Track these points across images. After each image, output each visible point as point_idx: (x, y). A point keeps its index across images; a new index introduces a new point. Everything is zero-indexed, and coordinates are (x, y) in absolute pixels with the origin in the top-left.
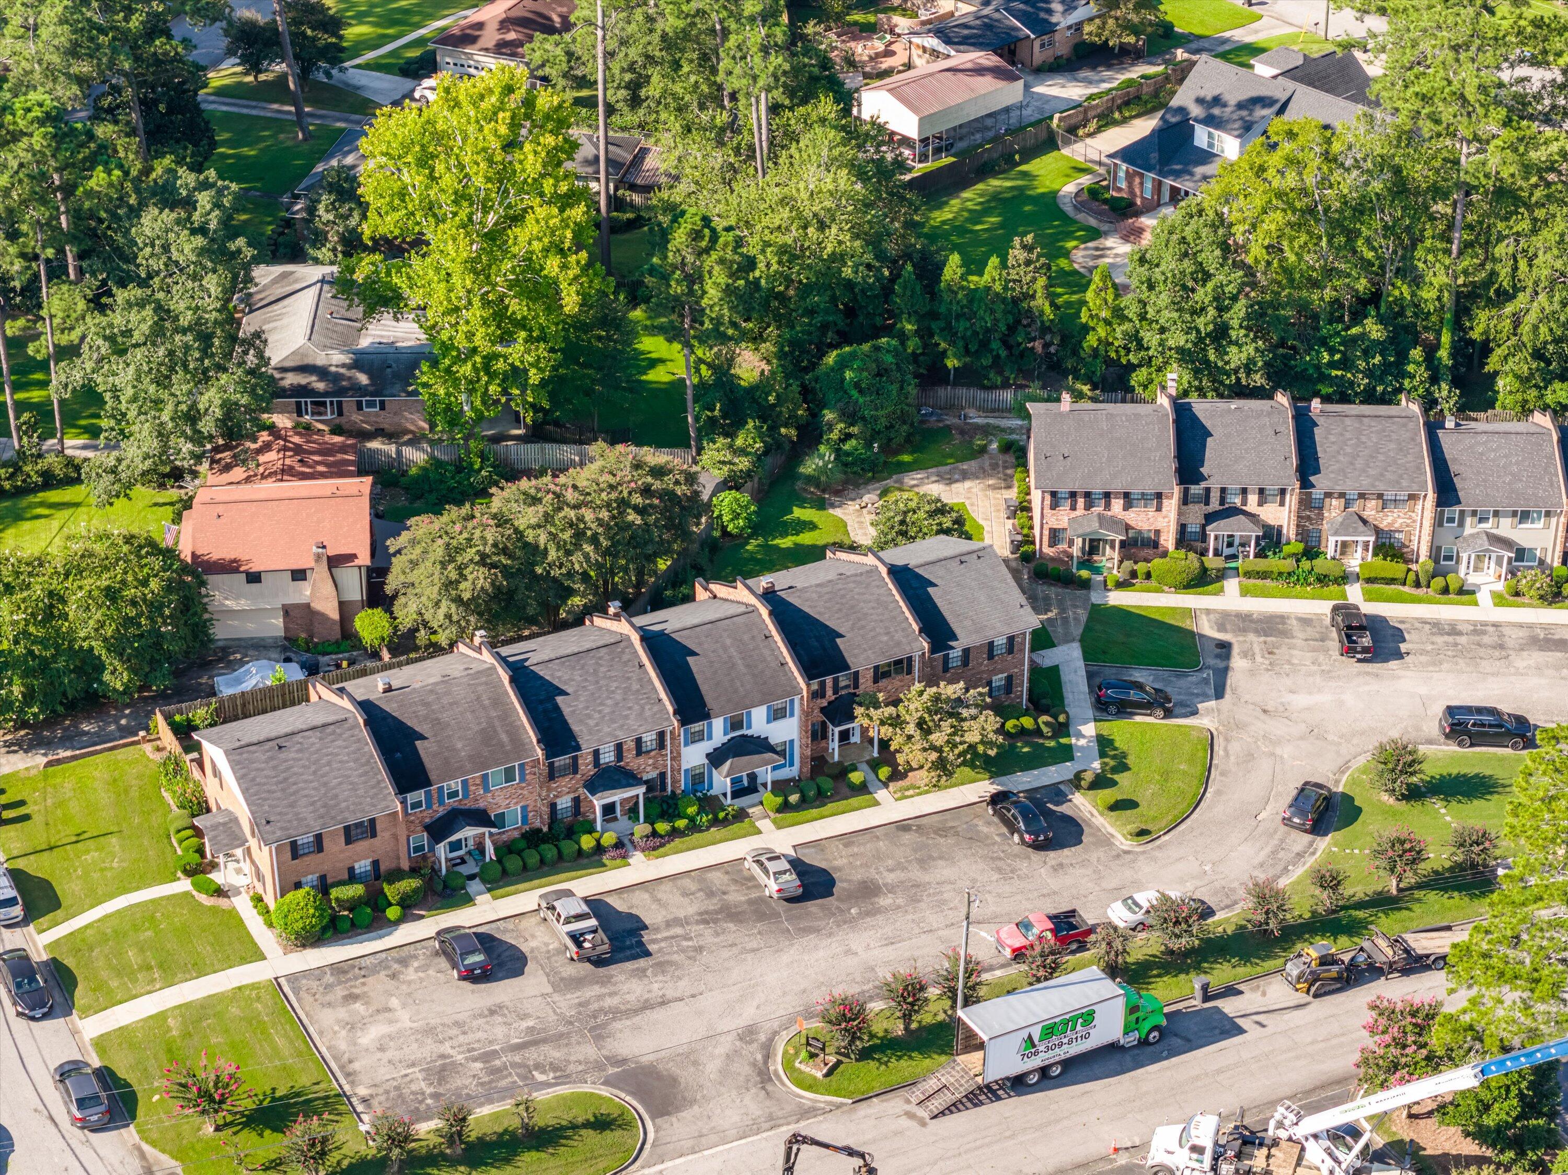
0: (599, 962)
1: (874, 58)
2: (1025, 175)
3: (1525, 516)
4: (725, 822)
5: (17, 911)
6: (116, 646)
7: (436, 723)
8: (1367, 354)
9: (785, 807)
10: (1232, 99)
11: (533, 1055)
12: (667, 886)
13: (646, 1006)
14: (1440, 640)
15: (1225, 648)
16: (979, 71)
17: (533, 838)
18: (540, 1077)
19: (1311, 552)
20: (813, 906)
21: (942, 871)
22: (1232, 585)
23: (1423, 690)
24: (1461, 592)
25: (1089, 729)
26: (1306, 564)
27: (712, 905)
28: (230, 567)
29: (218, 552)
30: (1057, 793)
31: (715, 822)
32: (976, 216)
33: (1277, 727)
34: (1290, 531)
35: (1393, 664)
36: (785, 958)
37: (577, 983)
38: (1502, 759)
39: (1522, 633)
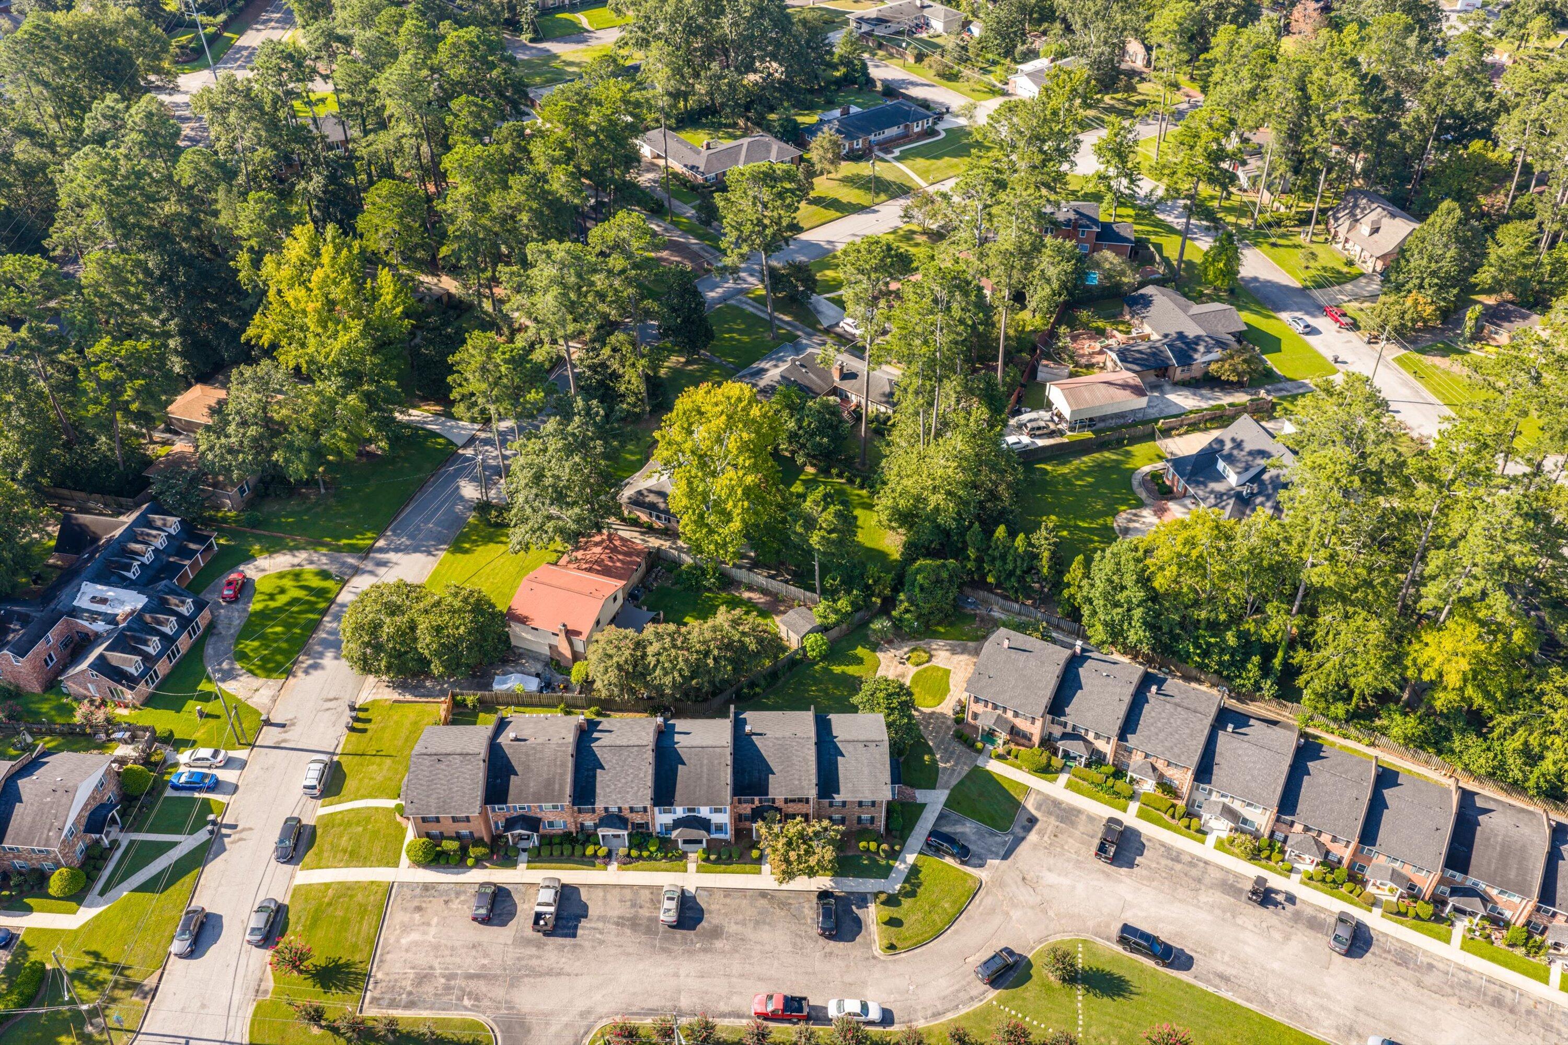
0: (546, 934)
1: (1091, 355)
2: (1128, 452)
3: (1249, 805)
4: (671, 859)
5: (317, 793)
7: (528, 768)
8: (1222, 651)
9: (707, 860)
10: (1248, 447)
11: (473, 985)
12: (616, 892)
13: (550, 973)
14: (1164, 862)
15: (1033, 821)
16: (1125, 386)
18: (466, 1002)
19: (1119, 773)
20: (679, 934)
21: (765, 934)
22: (1063, 778)
23: (1129, 897)
24: (1199, 831)
25: (911, 858)
26: (1111, 781)
27: (629, 913)
28: (523, 620)
29: (521, 611)
30: (863, 900)
31: (665, 857)
32: (1082, 474)
33: (1024, 895)
34: (1110, 758)
35: (1124, 870)
36: (641, 966)
37: (528, 942)
38: (1143, 970)
39: (1219, 875)
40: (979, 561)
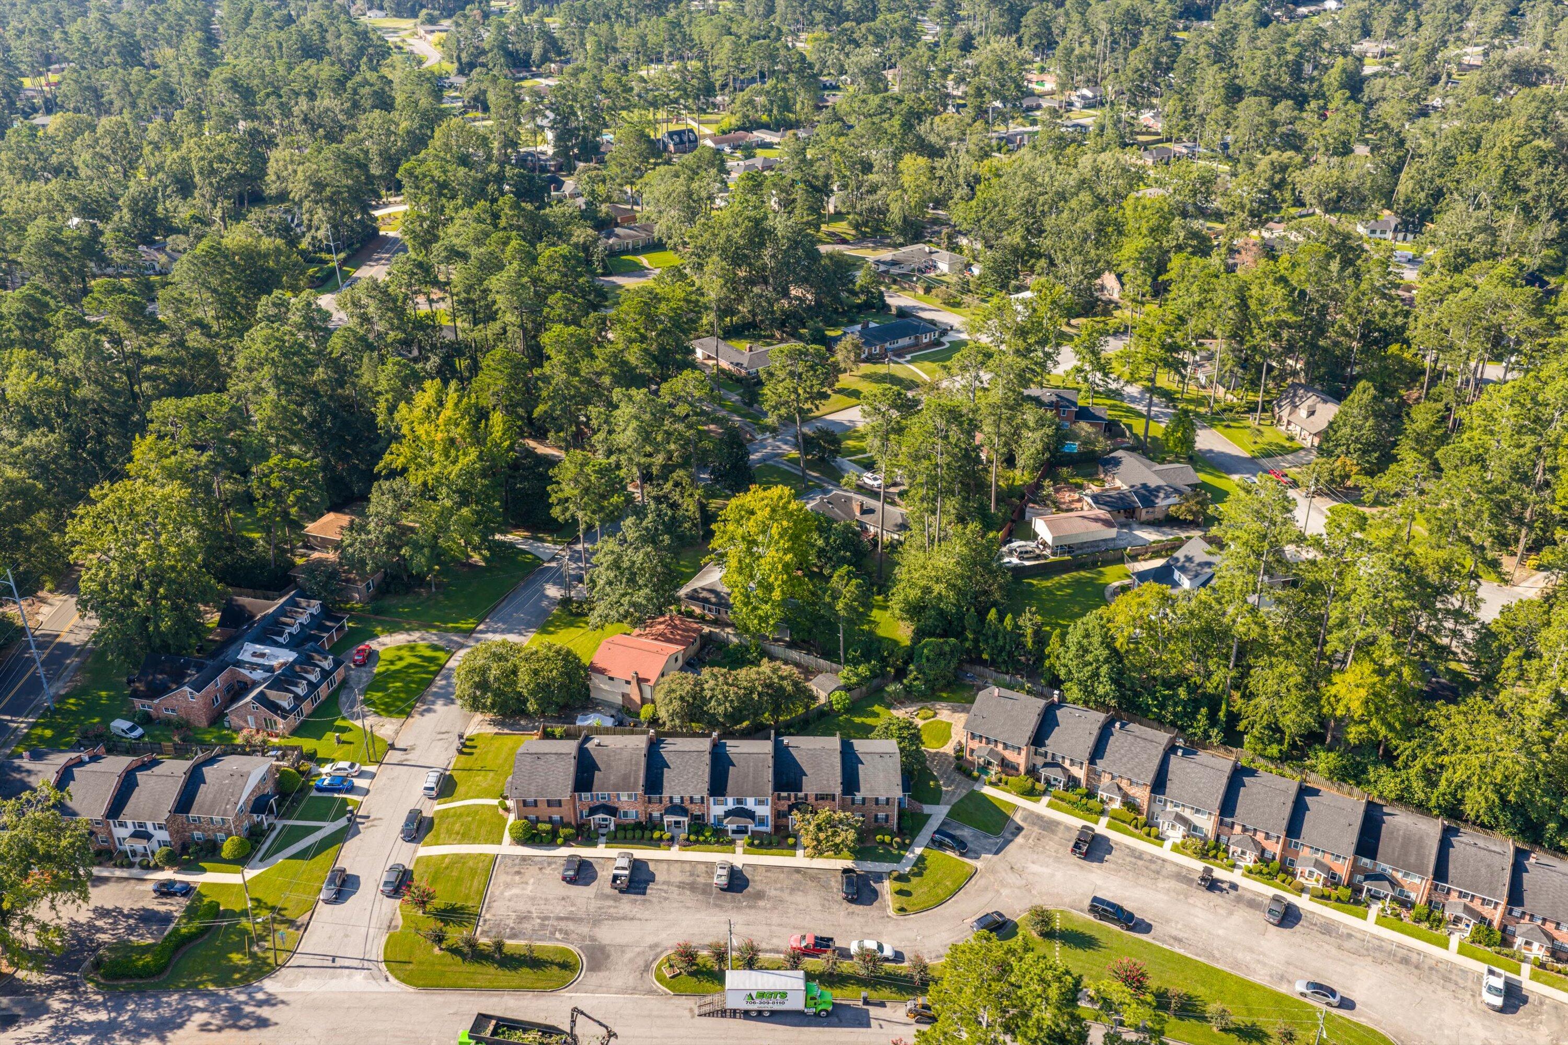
0: (621, 891)
1: (1071, 502)
2: (1100, 573)
3: (1198, 811)
4: (722, 844)
5: (434, 793)
6: (533, 693)
7: (609, 766)
8: (1176, 704)
9: (751, 845)
10: (1197, 560)
11: (563, 925)
12: (678, 865)
13: (624, 918)
14: (1128, 859)
15: (1019, 829)
16: (1097, 520)
17: (638, 826)
18: (558, 935)
19: (1091, 795)
20: (729, 895)
21: (799, 898)
22: (1045, 800)
23: (1099, 883)
24: (1157, 837)
25: (918, 851)
26: (1084, 801)
27: (688, 880)
28: (602, 671)
29: (600, 664)
30: (879, 877)
31: (717, 842)
32: (1061, 587)
33: (1011, 878)
34: (1083, 782)
35: (1095, 864)
36: (698, 916)
37: (607, 897)
38: (1110, 932)
39: (1174, 869)
40: (976, 641)
